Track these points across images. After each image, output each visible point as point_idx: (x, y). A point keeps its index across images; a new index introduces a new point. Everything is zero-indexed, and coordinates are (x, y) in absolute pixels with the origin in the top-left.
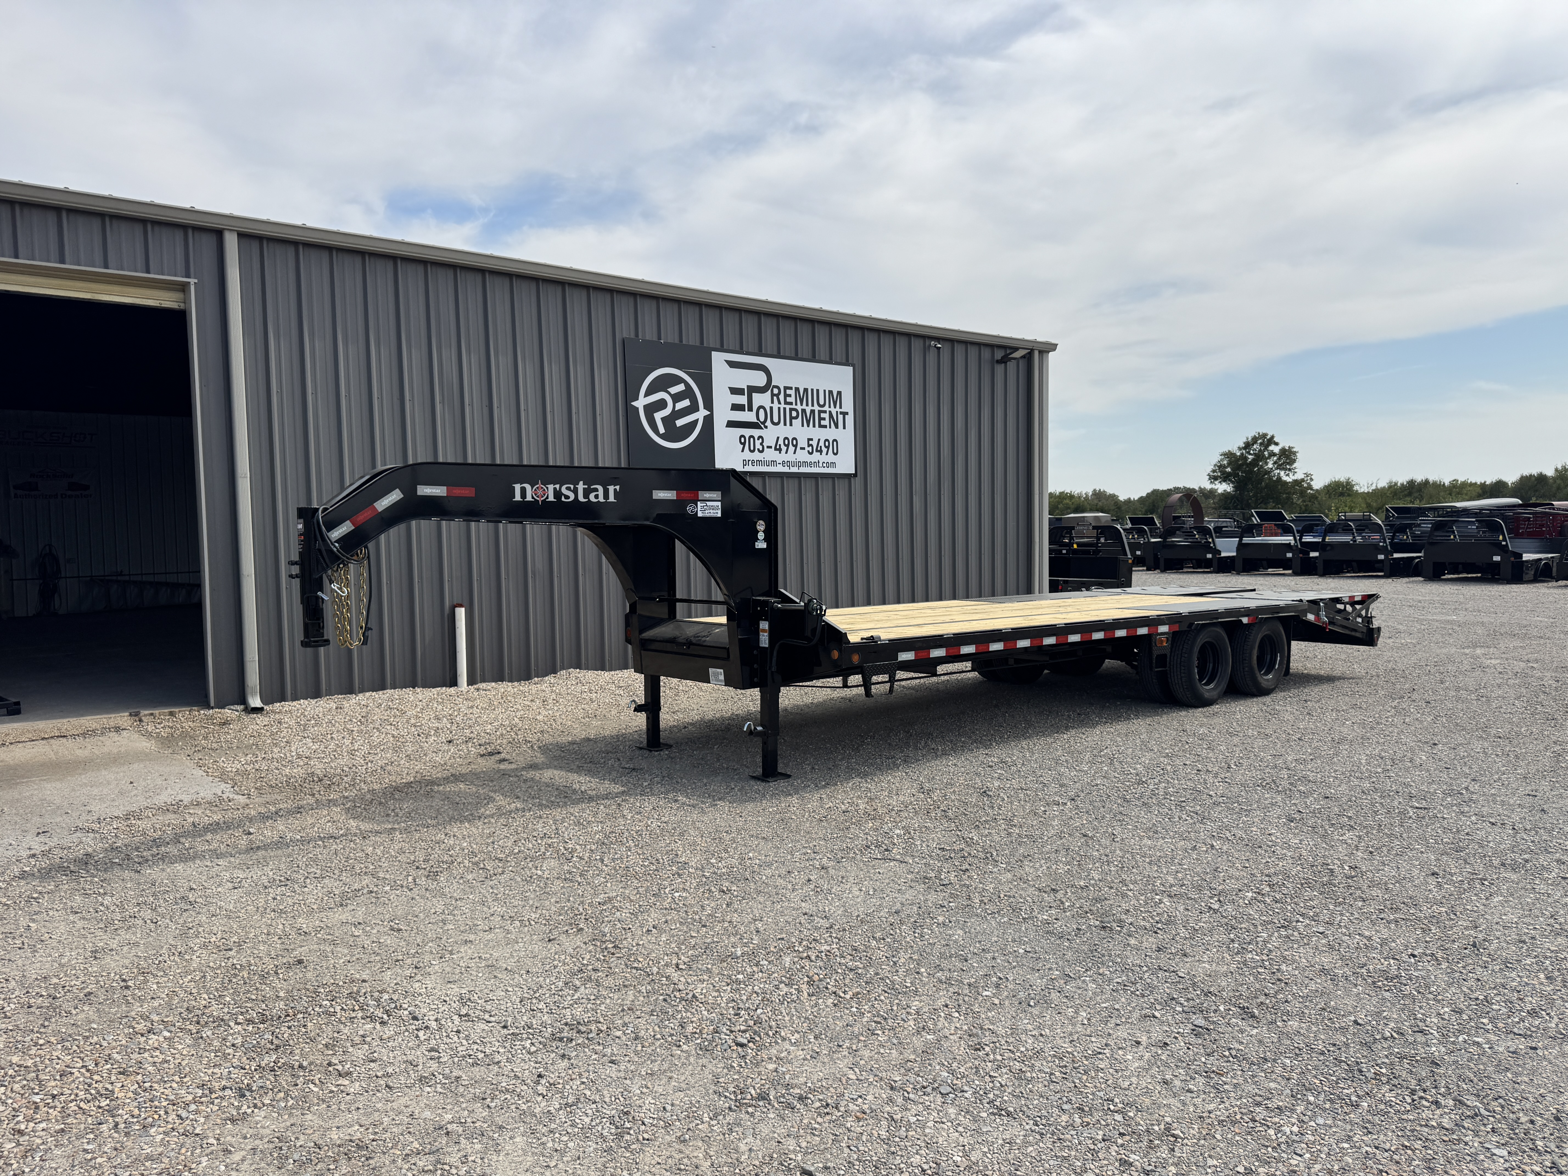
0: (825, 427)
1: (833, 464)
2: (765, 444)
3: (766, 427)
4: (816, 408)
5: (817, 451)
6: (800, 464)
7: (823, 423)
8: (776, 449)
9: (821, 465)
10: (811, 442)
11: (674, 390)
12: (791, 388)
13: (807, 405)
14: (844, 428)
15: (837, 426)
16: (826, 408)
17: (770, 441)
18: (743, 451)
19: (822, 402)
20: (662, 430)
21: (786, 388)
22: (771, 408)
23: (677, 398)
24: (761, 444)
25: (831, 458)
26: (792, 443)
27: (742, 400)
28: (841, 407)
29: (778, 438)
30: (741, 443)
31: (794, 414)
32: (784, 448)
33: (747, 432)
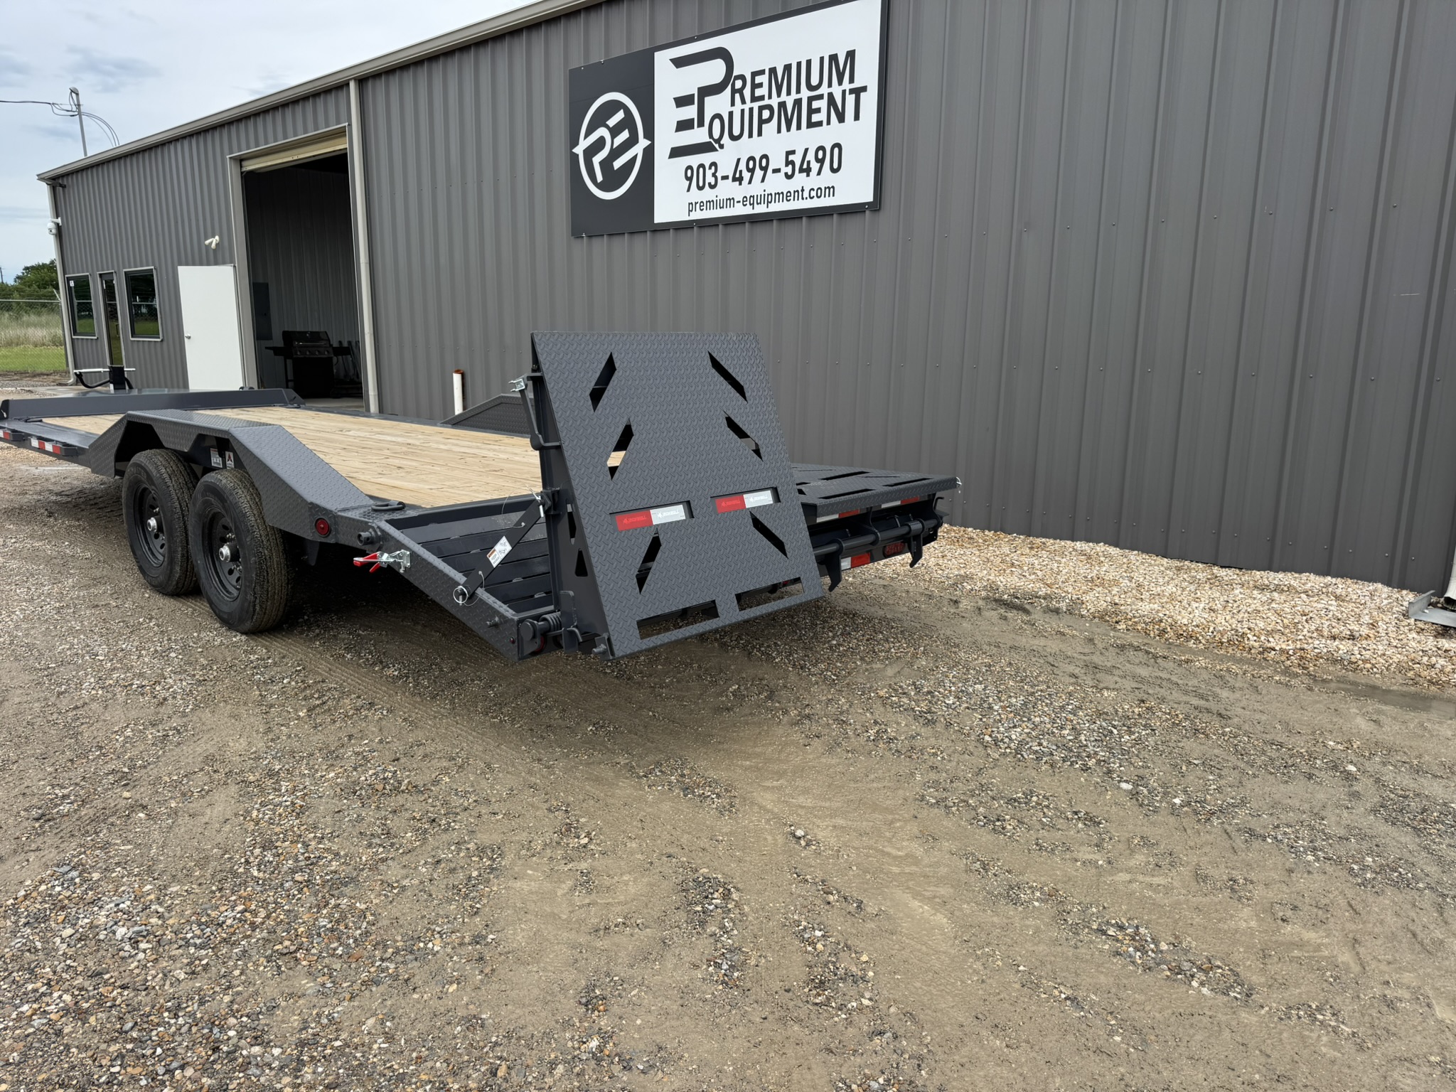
0: (819, 124)
1: (831, 190)
2: (719, 175)
3: (722, 147)
4: (805, 94)
5: (801, 170)
6: (769, 198)
7: (815, 118)
8: (734, 179)
9: (806, 194)
10: (791, 158)
11: (612, 122)
12: (762, 72)
13: (789, 93)
14: (857, 117)
15: (841, 118)
16: (824, 90)
17: (726, 168)
18: (688, 190)
19: (815, 81)
20: (600, 178)
21: (754, 74)
22: (731, 114)
23: (615, 132)
24: (714, 175)
25: (827, 178)
26: (760, 164)
27: (690, 112)
28: (852, 80)
29: (739, 160)
30: (687, 178)
31: (766, 114)
32: (746, 175)
33: (694, 160)
